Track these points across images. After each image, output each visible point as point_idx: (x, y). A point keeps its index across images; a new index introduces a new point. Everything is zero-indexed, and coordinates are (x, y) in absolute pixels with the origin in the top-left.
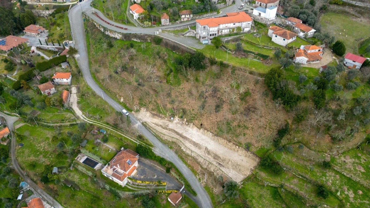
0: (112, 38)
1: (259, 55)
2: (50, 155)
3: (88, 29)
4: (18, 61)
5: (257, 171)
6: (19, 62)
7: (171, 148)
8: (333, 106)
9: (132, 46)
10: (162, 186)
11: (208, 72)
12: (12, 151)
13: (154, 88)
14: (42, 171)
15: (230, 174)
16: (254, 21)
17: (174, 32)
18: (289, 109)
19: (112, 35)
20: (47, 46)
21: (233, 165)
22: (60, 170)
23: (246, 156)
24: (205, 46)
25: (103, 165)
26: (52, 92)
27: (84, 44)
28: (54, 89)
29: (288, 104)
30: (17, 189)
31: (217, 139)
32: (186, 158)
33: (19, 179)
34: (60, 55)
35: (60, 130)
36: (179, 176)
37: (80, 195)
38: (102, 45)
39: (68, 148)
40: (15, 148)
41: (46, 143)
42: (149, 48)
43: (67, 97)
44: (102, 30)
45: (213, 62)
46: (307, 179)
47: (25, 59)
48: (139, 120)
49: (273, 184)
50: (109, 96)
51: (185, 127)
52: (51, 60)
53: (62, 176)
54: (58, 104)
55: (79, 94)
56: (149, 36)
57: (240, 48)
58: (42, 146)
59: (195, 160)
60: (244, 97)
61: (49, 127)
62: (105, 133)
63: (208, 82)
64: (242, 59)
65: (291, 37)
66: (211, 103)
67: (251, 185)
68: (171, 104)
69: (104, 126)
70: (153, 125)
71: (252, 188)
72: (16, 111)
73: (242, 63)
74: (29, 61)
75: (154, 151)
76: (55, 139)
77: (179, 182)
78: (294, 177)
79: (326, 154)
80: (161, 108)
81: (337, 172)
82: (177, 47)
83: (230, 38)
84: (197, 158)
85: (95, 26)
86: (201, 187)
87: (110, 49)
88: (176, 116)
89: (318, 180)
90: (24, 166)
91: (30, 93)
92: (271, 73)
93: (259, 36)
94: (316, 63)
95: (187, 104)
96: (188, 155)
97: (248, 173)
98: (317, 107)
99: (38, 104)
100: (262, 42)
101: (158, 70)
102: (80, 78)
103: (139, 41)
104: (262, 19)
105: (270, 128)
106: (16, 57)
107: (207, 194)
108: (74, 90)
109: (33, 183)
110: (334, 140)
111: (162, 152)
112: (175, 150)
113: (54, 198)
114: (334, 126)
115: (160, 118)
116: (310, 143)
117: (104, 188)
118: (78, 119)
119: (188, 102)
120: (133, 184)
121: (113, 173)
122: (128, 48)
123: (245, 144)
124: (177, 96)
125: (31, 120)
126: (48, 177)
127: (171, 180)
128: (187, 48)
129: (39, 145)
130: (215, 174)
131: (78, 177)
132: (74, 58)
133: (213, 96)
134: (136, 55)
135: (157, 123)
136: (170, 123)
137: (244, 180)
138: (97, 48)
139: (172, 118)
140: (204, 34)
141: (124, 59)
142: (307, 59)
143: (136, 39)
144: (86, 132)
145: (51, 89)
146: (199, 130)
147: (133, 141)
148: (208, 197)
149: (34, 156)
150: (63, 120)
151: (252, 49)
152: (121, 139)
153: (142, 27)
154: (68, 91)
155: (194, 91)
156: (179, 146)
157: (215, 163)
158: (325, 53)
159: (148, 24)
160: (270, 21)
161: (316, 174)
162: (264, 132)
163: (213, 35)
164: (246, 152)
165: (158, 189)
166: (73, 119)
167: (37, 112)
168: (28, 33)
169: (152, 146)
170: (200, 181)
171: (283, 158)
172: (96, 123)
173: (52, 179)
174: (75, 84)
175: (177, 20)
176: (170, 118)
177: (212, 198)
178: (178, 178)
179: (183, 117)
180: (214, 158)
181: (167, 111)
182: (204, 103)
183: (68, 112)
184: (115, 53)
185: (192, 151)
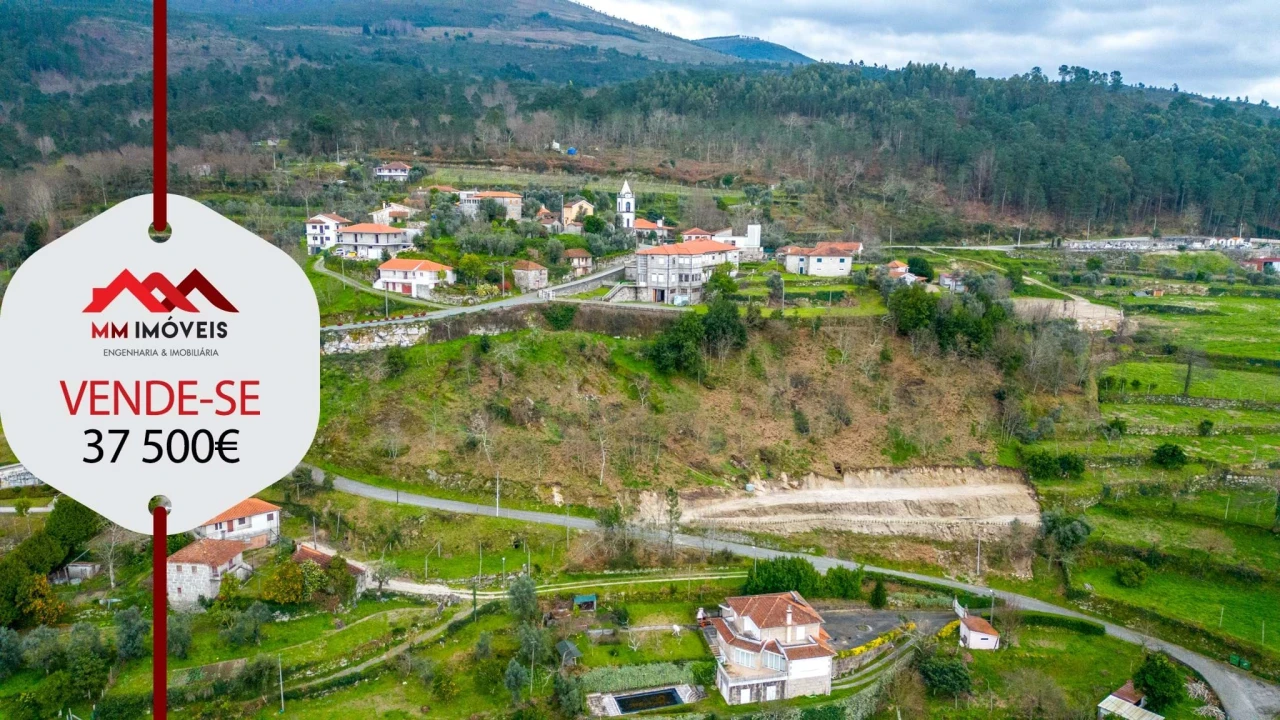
5: (1043, 489)
9: (485, 347)
26: (239, 573)
28: (240, 558)
31: (901, 478)
32: (886, 551)
51: (798, 493)
56: (530, 308)
59: (910, 539)
61: (349, 681)
63: (771, 369)
66: (815, 410)
68: (719, 452)
69: (572, 586)
82: (631, 316)
84: (913, 531)
86: (989, 588)
87: (400, 377)
88: (753, 478)
95: (762, 436)
96: (886, 538)
102: (326, 494)
103: (497, 332)
112: (834, 552)
115: (715, 501)
119: (759, 430)
120: (843, 675)
121: (788, 651)
123: (967, 456)
124: (716, 430)
128: (663, 312)
130: (985, 539)
133: (804, 394)
135: (723, 511)
136: (754, 497)
139: (748, 487)
140: (672, 281)
143: (486, 328)
145: (234, 561)
146: (838, 483)
150: (398, 631)
151: (797, 290)
152: (674, 592)
153: (465, 305)
155: (751, 403)
156: (840, 533)
159: (491, 291)
162: (974, 420)
164: (982, 473)
174: (299, 536)
175: (565, 272)
176: (744, 488)
177: (1034, 594)
178: (921, 597)
179: (774, 471)
180: (943, 515)
181: (718, 474)
182: (799, 418)
183: (379, 610)
184: (434, 381)
185: (887, 525)
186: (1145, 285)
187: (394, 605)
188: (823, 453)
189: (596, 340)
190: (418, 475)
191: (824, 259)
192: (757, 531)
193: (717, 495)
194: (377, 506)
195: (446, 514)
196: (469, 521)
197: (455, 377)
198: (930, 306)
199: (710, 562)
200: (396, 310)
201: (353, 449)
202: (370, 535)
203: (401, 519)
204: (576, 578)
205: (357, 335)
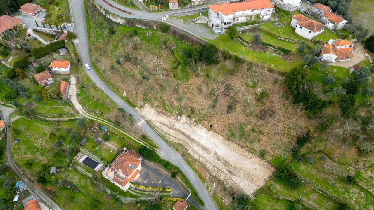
0: (114, 22)
1: (279, 48)
2: (47, 153)
3: (89, 10)
4: (13, 45)
5: (272, 182)
6: (15, 46)
7: (177, 150)
8: (362, 113)
9: (136, 33)
10: (166, 192)
11: (221, 66)
12: (8, 146)
13: (159, 83)
14: (40, 171)
15: (241, 184)
16: (275, 7)
17: (183, 18)
18: (311, 115)
19: (114, 19)
20: (44, 29)
21: (245, 174)
22: (58, 170)
23: (260, 164)
24: (218, 36)
25: (103, 165)
26: (49, 83)
27: (85, 27)
28: (51, 79)
29: (311, 110)
30: (13, 190)
31: (228, 143)
32: (194, 163)
33: (15, 179)
34: (59, 39)
35: (58, 125)
36: (185, 182)
37: (80, 198)
38: (104, 30)
39: (67, 146)
40: (11, 144)
41: (44, 139)
42: (155, 36)
43: (65, 89)
44: (104, 13)
45: (227, 57)
46: (327, 195)
47: (20, 44)
48: (143, 117)
49: (289, 198)
50: (110, 89)
51: (193, 127)
52: (48, 46)
53: (60, 176)
54: (56, 96)
55: (79, 85)
56: (156, 22)
57: (259, 40)
58: (40, 142)
59: (203, 165)
60: (261, 98)
61: (46, 121)
62: (106, 130)
63: (220, 78)
64: (259, 53)
65: (319, 29)
66: (223, 102)
67: (265, 197)
68: (179, 101)
69: (105, 122)
70: (159, 124)
71: (265, 201)
72: (11, 102)
73: (260, 59)
74: (25, 46)
75: (159, 153)
76: (53, 135)
77: (185, 188)
78: (313, 191)
79: (351, 167)
80: (167, 105)
81: (362, 189)
82: (186, 36)
83: (247, 28)
84: (206, 164)
85: (96, 7)
86: (209, 196)
87: (111, 36)
88: (183, 115)
89: (340, 197)
90: (20, 163)
91: (26, 83)
92: (294, 73)
93: (280, 26)
94: (345, 61)
95: (196, 102)
96: (196, 160)
97: (262, 184)
98: (344, 114)
99: (34, 96)
100: (284, 33)
101: (165, 61)
102: (79, 67)
103: (144, 28)
104: (285, 5)
105: (288, 134)
106: (10, 41)
107: (216, 203)
108: (73, 80)
109: (31, 183)
110: (361, 152)
111: (168, 154)
112: (181, 153)
113: (52, 199)
114: (362, 137)
115: (166, 117)
116: (333, 154)
117: (105, 192)
118: (77, 114)
119: (197, 100)
120: (136, 189)
121: (114, 177)
122: (131, 36)
123: (260, 151)
124: (184, 93)
125: (27, 114)
126: (46, 177)
127: (177, 186)
128: (198, 38)
129: (36, 141)
130: (225, 183)
131: (77, 178)
132: (73, 44)
133: (225, 94)
134: (140, 44)
135: (162, 121)
136: (177, 122)
137: (256, 192)
138: (98, 33)
139: (179, 117)
140: (217, 22)
141: (127, 47)
142: (336, 57)
143: (141, 26)
144: (86, 130)
145: (48, 79)
146: (208, 132)
147: (136, 140)
148: (216, 207)
149: (31, 154)
150: (61, 115)
151: (272, 42)
152: (123, 139)
153: (148, 11)
154: (67, 81)
155: (204, 88)
156: (186, 149)
157: (224, 171)
158: (357, 49)
159: (154, 8)
160: (294, 8)
161: (338, 190)
162: (281, 139)
163: (228, 23)
164: (260, 160)
165: (162, 196)
166: (72, 114)
167: (34, 104)
168: (24, 13)
169: (156, 147)
170: (208, 189)
171: (302, 170)
172: (97, 119)
173: (50, 180)
174: (75, 74)
175: (187, 4)
176: (177, 117)
178: (184, 184)
179: (191, 116)
180: (225, 165)
181: (173, 108)
182: (215, 102)
184: (118, 41)
185: (200, 156)
188: (210, 119)
191: (303, 28)
195: (95, 86)
196: (99, 91)
205: (112, 15)
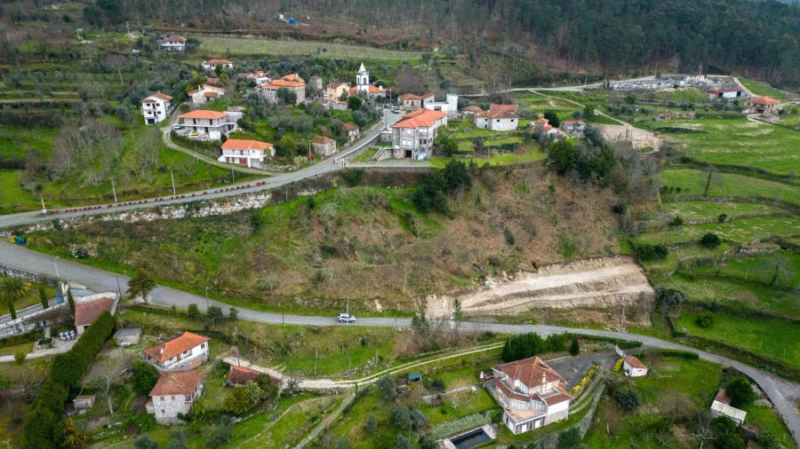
0: (234, 213)
1: (504, 146)
5: (648, 268)
15: (635, 291)
19: (231, 209)
21: (623, 280)
23: (616, 266)
24: (425, 162)
25: (492, 424)
31: (570, 268)
32: (571, 317)
36: (596, 341)
48: (444, 318)
49: (673, 269)
51: (513, 282)
56: (334, 174)
59: (583, 308)
62: (421, 376)
66: (515, 228)
68: (465, 262)
80: (454, 279)
82: (398, 173)
84: (585, 303)
86: (629, 335)
87: (260, 231)
88: (487, 277)
93: (472, 130)
95: (488, 248)
96: (572, 310)
97: (644, 277)
101: (387, 226)
103: (316, 192)
108: (236, 362)
115: (469, 295)
119: (486, 245)
121: (546, 400)
123: (604, 250)
124: (461, 247)
128: (417, 168)
130: (624, 304)
133: (507, 218)
135: (476, 303)
136: (491, 290)
139: (487, 283)
146: (535, 275)
150: (312, 420)
151: (489, 143)
152: (463, 363)
155: (477, 227)
156: (545, 309)
159: (303, 161)
162: (603, 226)
172: (383, 375)
174: (220, 353)
175: (346, 141)
176: (484, 284)
177: (654, 335)
178: (597, 346)
179: (498, 271)
180: (598, 290)
181: (467, 277)
182: (507, 233)
183: (293, 403)
184: (284, 233)
185: (570, 301)
186: (660, 112)
187: (303, 398)
188: (524, 256)
189: (378, 192)
190: (289, 301)
191: (501, 120)
192: (500, 315)
193: (470, 292)
194: (271, 329)
195: (314, 328)
196: (330, 331)
197: (296, 228)
198: (576, 155)
199: (479, 340)
200: (240, 178)
201: (241, 287)
202: (270, 349)
203: (289, 336)
204: (404, 361)
205: (222, 202)
